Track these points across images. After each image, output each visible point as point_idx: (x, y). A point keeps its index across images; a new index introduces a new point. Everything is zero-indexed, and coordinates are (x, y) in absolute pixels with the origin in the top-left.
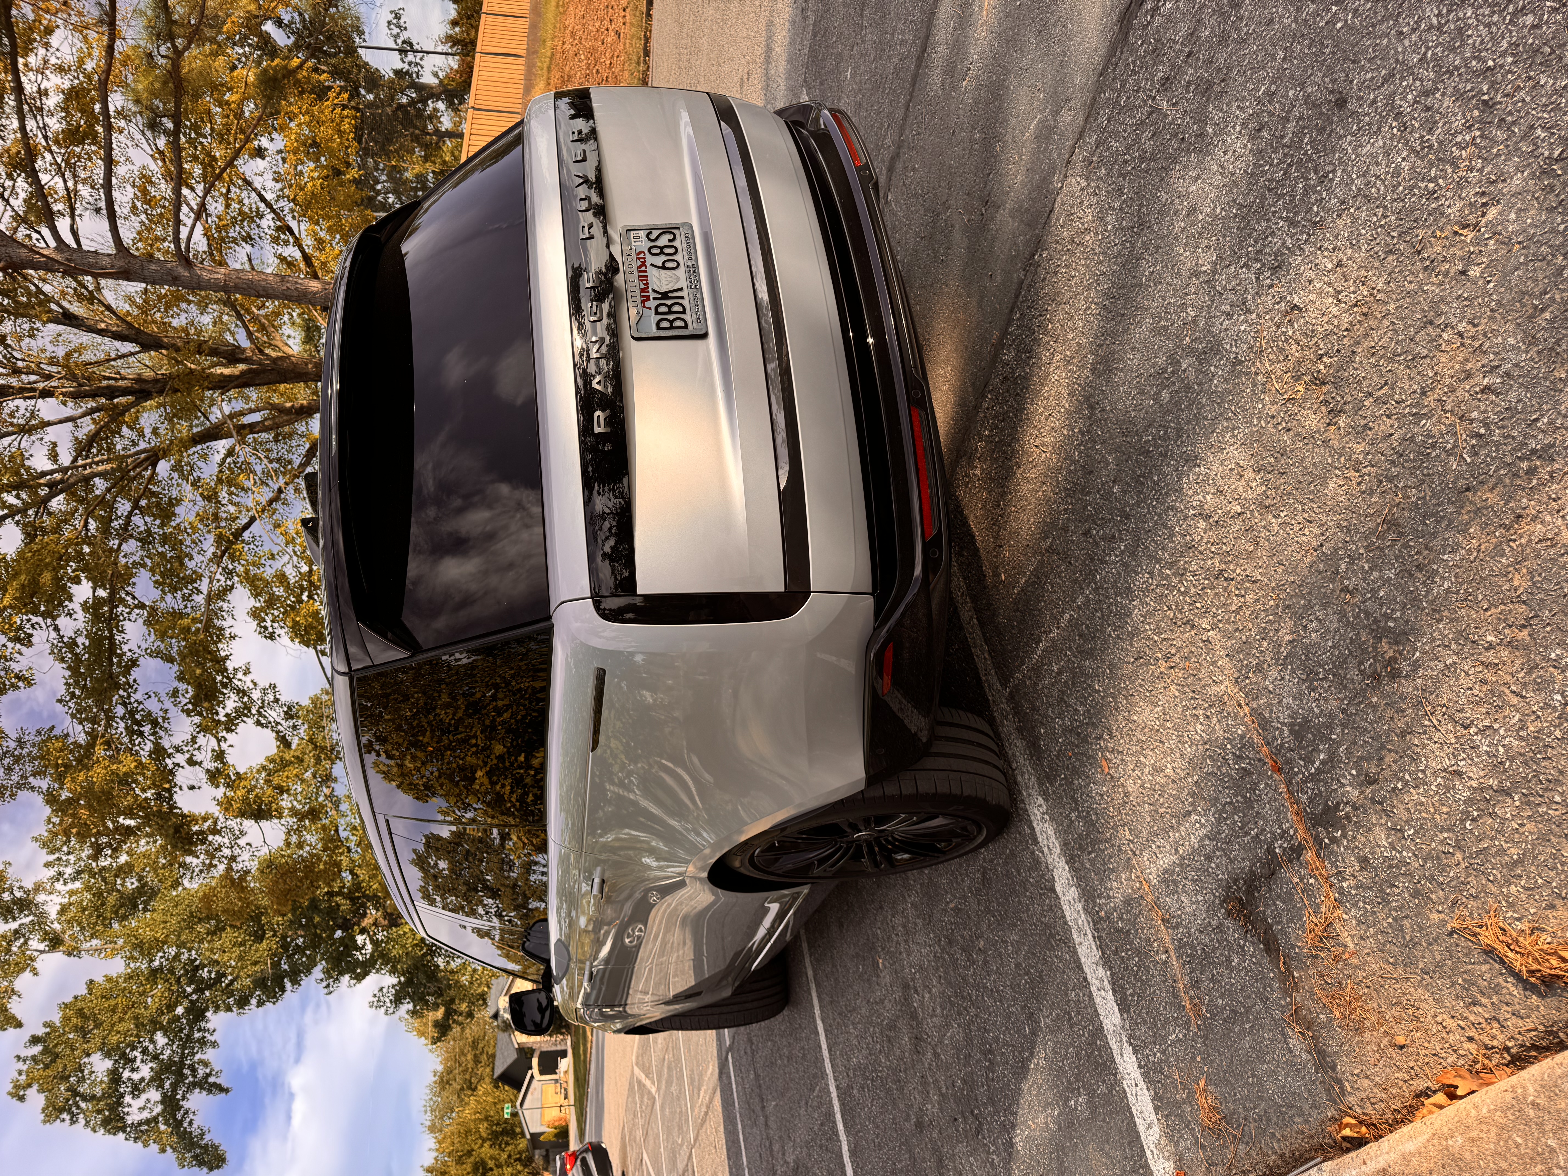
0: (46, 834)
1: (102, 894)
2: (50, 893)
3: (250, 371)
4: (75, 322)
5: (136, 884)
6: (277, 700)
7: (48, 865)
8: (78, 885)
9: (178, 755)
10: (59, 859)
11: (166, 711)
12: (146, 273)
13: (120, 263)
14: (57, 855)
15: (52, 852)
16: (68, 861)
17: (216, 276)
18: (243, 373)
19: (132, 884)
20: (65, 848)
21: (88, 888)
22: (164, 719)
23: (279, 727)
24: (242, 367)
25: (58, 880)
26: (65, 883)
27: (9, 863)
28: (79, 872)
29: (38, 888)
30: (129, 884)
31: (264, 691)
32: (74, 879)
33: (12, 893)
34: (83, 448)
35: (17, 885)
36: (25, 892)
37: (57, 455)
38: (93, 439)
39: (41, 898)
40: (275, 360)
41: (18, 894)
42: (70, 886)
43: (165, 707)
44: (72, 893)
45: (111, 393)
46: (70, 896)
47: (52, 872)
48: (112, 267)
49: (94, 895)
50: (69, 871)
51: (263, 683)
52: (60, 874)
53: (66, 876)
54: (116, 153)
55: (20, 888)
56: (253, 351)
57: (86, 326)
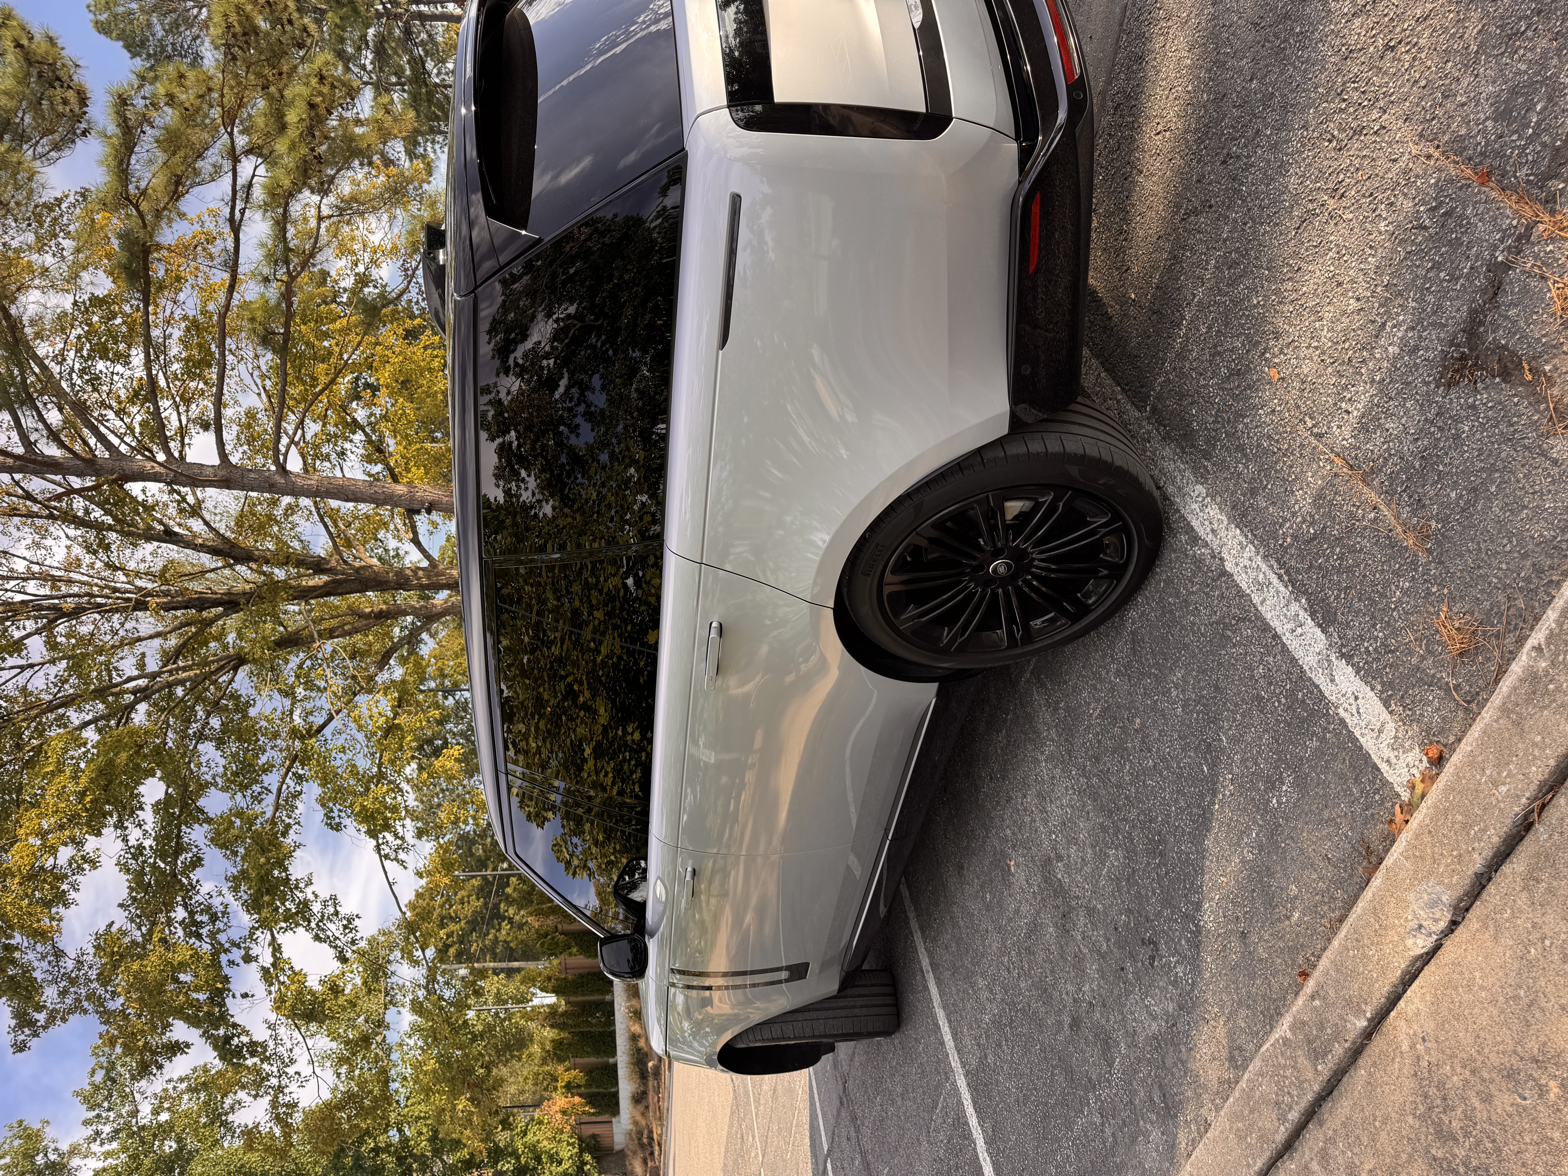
0: (88, 1088)
1: (138, 1156)
2: (86, 1157)
3: (333, 581)
4: (174, 538)
5: (174, 1146)
6: (336, 913)
7: (87, 1123)
8: (115, 1145)
9: (234, 950)
10: (98, 1116)
11: (226, 906)
12: (246, 481)
13: (222, 473)
14: (97, 1112)
15: (91, 1108)
16: (107, 1118)
17: (309, 482)
18: (326, 584)
19: (171, 1145)
20: (106, 1104)
21: (125, 1149)
22: (223, 913)
23: (338, 942)
24: (325, 578)
25: (95, 1140)
26: (102, 1144)
27: (48, 1122)
28: (117, 1131)
29: (74, 1151)
30: (167, 1148)
31: (325, 903)
32: (111, 1139)
33: (46, 1155)
34: (170, 657)
35: (53, 1146)
36: (59, 1155)
37: (144, 665)
38: (178, 652)
39: (75, 1162)
40: (357, 570)
41: (52, 1157)
42: (107, 1147)
43: (225, 901)
44: (108, 1155)
45: (202, 603)
46: (106, 1158)
47: (89, 1131)
48: (215, 476)
49: (129, 1156)
50: (107, 1129)
51: (324, 895)
52: (98, 1133)
53: (104, 1136)
54: (226, 397)
55: (56, 1150)
56: (337, 562)
57: (184, 542)
